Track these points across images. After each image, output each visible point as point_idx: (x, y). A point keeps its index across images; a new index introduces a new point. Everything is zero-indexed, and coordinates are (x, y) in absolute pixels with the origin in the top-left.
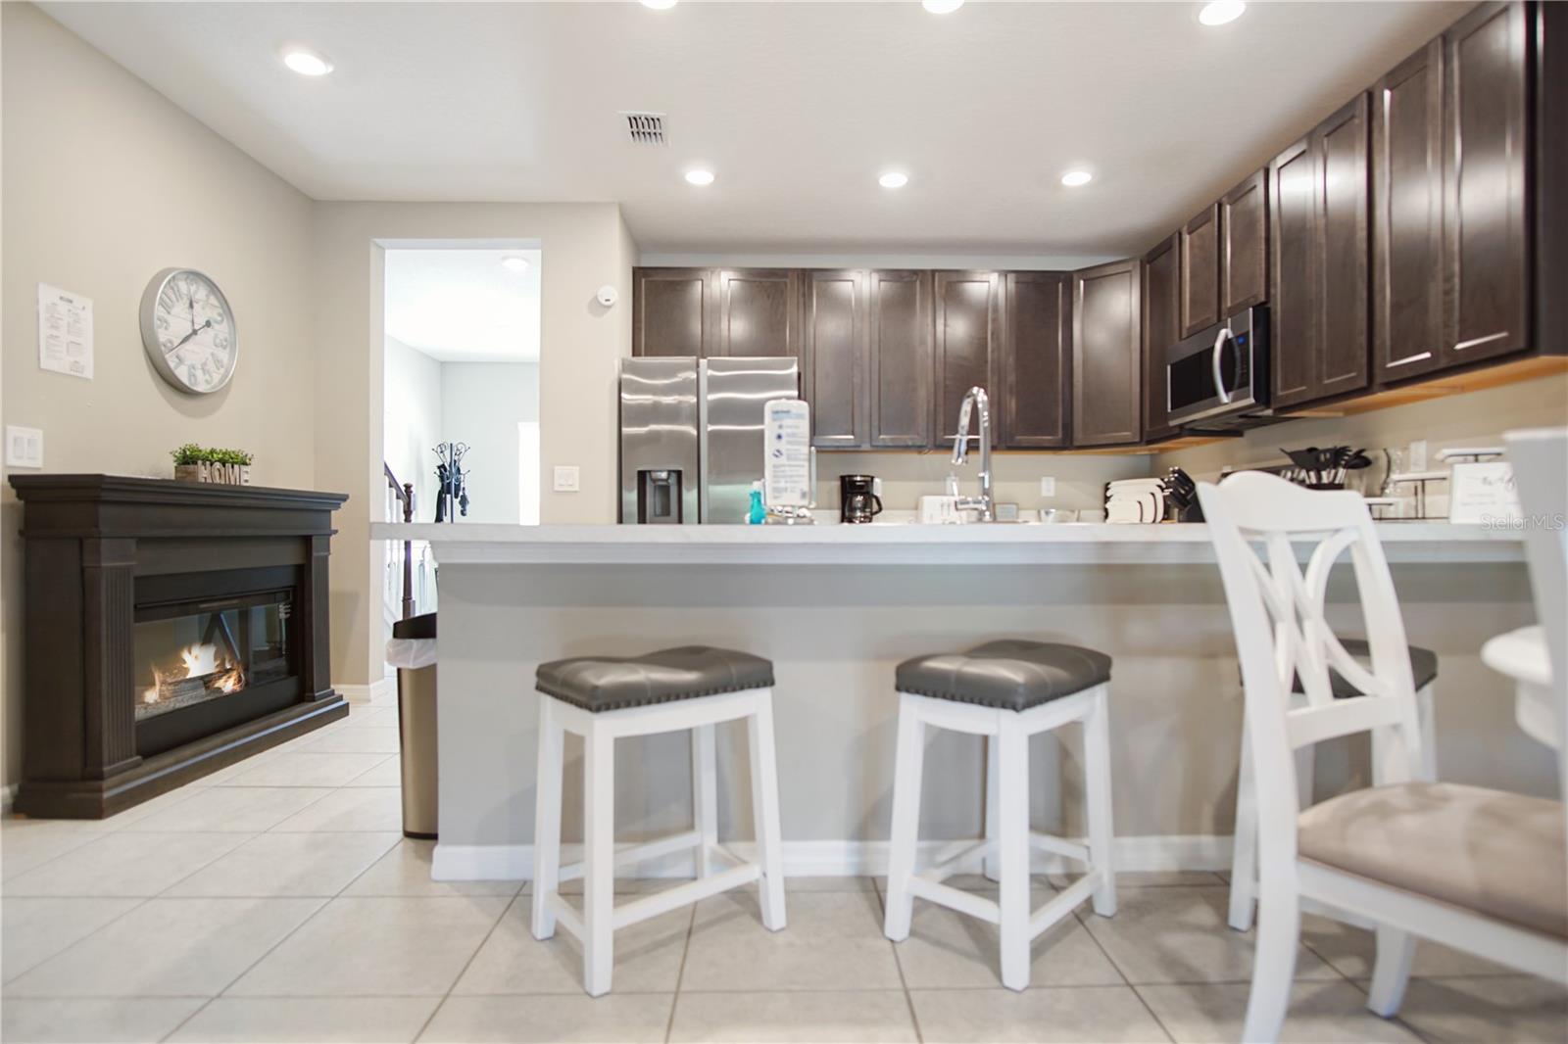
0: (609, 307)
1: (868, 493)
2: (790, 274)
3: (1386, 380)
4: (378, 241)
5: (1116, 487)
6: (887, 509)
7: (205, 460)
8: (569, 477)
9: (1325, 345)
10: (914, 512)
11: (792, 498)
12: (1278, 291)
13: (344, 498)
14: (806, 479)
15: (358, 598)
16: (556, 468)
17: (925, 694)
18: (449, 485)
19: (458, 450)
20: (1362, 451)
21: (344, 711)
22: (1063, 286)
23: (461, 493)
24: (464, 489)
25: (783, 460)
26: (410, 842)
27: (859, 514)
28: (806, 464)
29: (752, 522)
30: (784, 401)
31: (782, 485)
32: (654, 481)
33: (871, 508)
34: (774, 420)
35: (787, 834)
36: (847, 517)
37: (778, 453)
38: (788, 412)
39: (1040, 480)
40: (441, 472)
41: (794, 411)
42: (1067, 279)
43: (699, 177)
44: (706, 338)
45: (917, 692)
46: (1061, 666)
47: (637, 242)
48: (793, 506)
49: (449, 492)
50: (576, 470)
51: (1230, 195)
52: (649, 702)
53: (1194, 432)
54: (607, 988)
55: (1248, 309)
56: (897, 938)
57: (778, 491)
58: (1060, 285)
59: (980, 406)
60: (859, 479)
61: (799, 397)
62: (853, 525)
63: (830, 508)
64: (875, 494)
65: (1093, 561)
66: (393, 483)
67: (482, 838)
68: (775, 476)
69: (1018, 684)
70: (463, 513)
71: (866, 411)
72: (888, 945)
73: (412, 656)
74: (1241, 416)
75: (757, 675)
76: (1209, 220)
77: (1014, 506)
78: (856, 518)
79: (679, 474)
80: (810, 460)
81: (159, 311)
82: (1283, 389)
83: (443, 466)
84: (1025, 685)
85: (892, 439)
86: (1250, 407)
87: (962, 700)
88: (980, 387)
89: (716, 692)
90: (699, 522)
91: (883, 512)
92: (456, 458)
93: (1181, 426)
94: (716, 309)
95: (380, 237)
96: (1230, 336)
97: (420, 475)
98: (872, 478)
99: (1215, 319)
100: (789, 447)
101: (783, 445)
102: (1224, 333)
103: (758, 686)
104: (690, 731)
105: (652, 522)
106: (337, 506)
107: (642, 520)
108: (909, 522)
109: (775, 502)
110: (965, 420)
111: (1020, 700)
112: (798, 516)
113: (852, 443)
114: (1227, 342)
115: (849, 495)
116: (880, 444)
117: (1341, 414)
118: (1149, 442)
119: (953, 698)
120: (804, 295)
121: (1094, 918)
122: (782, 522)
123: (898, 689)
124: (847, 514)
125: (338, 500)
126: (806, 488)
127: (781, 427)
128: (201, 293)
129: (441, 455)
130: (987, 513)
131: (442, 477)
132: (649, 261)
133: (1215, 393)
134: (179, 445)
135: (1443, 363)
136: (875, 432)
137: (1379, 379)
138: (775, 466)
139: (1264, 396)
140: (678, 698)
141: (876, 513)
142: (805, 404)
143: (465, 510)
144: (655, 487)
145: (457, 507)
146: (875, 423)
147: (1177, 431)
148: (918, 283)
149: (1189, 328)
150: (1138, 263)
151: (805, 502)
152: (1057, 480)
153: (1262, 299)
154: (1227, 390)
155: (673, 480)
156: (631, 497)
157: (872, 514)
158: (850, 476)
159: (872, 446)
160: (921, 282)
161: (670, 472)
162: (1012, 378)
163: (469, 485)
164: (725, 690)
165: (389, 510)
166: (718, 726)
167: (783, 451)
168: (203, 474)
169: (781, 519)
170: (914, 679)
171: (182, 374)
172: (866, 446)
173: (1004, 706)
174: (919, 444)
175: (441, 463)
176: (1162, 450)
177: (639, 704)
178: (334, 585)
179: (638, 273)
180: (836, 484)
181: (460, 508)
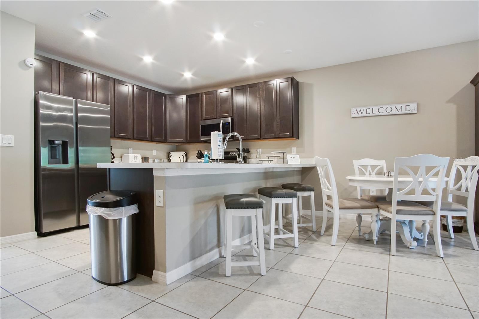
3: (264, 138)
5: (172, 154)
8: (8, 140)
9: (249, 129)
12: (236, 115)
22: (164, 98)
32: (52, 144)
39: (153, 151)
42: (165, 96)
44: (53, 87)
50: (12, 137)
76: (212, 94)
99: (215, 117)
102: (222, 121)
114: (223, 124)
135: (277, 136)
137: (262, 137)
147: (201, 141)
149: (205, 117)
150: (186, 97)
152: (157, 151)
153: (231, 116)
161: (63, 141)
167: (220, 145)
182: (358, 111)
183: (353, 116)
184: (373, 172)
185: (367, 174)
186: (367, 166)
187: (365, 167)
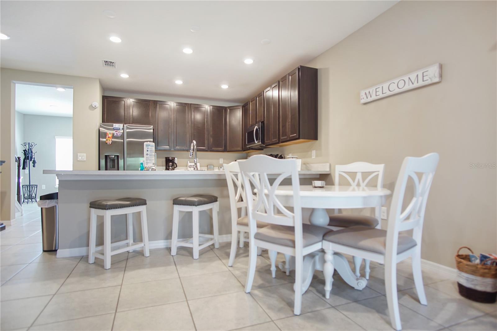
0: (96, 108)
1: (173, 162)
2: (151, 102)
3: (281, 141)
4: (14, 82)
6: (179, 166)
8: (82, 156)
9: (272, 132)
10: (186, 167)
11: (150, 165)
12: (265, 119)
14: (154, 160)
16: (78, 154)
17: (179, 205)
18: (28, 157)
19: (31, 145)
20: (282, 155)
21: (4, 228)
22: (224, 111)
23: (33, 160)
24: (34, 158)
25: (148, 156)
26: (45, 253)
27: (171, 168)
28: (154, 157)
29: (141, 170)
30: (149, 142)
31: (148, 161)
32: (110, 158)
33: (174, 166)
34: (146, 147)
35: (150, 240)
36: (167, 169)
37: (147, 154)
38: (149, 145)
39: (219, 159)
40: (25, 152)
41: (151, 145)
42: (225, 108)
43: (124, 76)
44: (125, 117)
45: (177, 204)
46: (206, 198)
47: (104, 88)
48: (151, 166)
49: (28, 159)
50: (85, 154)
51: (258, 95)
52: (119, 208)
53: (253, 149)
54: (110, 268)
55: (260, 122)
56: (174, 255)
57: (147, 163)
58: (224, 110)
59: (194, 145)
60: (170, 158)
61: (153, 142)
62: (169, 171)
63: (163, 166)
64: (175, 162)
65: (217, 178)
68: (146, 160)
69: (196, 201)
70: (34, 166)
71: (173, 140)
72: (172, 256)
73: (47, 204)
74: (260, 146)
75: (143, 202)
76: (254, 100)
77: (213, 166)
78: (170, 169)
79: (118, 156)
80: (155, 156)
82: (267, 141)
83: (26, 150)
84: (197, 201)
85: (180, 148)
86: (261, 144)
87: (186, 205)
88: (195, 140)
89: (133, 206)
90: (124, 170)
91: (177, 167)
92: (31, 147)
93: (250, 147)
94: (129, 107)
95: (15, 80)
96: (257, 128)
97: (21, 154)
98: (174, 158)
99: (255, 123)
100: (150, 153)
101: (149, 153)
102: (256, 127)
103: (143, 205)
104: (126, 214)
105: (109, 170)
107: (106, 169)
108: (185, 170)
109: (147, 165)
110: (192, 148)
111: (196, 204)
112: (152, 169)
113: (168, 149)
114: (257, 129)
115: (168, 163)
116: (177, 149)
117: (278, 147)
118: (244, 151)
119: (184, 205)
120: (155, 108)
121: (215, 249)
122: (148, 170)
123: (173, 204)
124: (167, 168)
126: (154, 162)
127: (148, 148)
129: (25, 146)
130: (196, 168)
131: (25, 154)
132: (108, 94)
133: (254, 141)
135: (288, 139)
136: (175, 145)
137: (280, 141)
138: (146, 157)
139: (263, 142)
140: (125, 207)
141: (175, 167)
142: (154, 143)
143: (35, 165)
144: (110, 160)
146: (175, 144)
147: (249, 148)
148: (187, 107)
149: (251, 125)
150: (241, 107)
151: (154, 166)
152: (224, 159)
153: (263, 120)
154: (257, 140)
155: (116, 158)
156: (103, 162)
157: (174, 168)
158: (168, 157)
159: (174, 150)
160: (188, 107)
161: (115, 156)
162: (211, 133)
163: (36, 157)
164: (136, 206)
166: (133, 213)
167: (148, 154)
169: (148, 169)
170: (177, 202)
172: (172, 149)
173: (193, 205)
174: (187, 149)
175: (24, 149)
176: (248, 152)
177: (116, 208)
179: (104, 98)
180: (164, 159)
181: (32, 164)
182: (367, 93)
183: (363, 101)
184: (363, 181)
185: (354, 185)
186: (356, 172)
187: (353, 175)
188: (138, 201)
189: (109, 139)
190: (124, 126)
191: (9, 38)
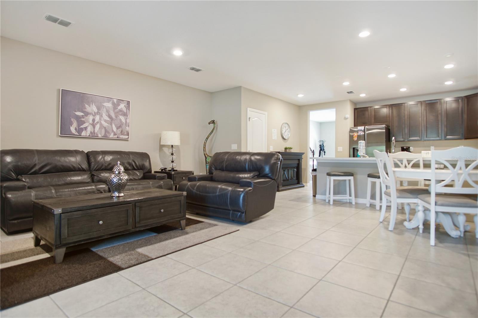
0: (347, 118)
2: (387, 106)
4: (309, 111)
7: (288, 149)
8: (340, 149)
11: (362, 154)
13: (304, 153)
15: (306, 169)
16: (337, 147)
18: (322, 149)
19: (323, 141)
21: (304, 186)
22: (461, 101)
23: (324, 151)
28: (364, 149)
43: (363, 95)
44: (369, 120)
49: (322, 150)
50: (342, 147)
57: (360, 153)
60: (405, 147)
64: (410, 151)
66: (311, 150)
67: (322, 194)
68: (360, 151)
70: (324, 155)
73: (314, 174)
75: (352, 175)
81: (282, 129)
92: (323, 143)
97: (316, 147)
98: (409, 147)
100: (362, 147)
106: (303, 154)
107: (354, 156)
113: (402, 140)
116: (410, 140)
123: (368, 177)
125: (303, 153)
127: (360, 145)
128: (286, 125)
131: (320, 147)
132: (356, 107)
134: (285, 147)
142: (364, 141)
145: (323, 154)
156: (352, 152)
159: (408, 140)
163: (326, 149)
165: (311, 155)
168: (288, 151)
170: (370, 176)
171: (285, 137)
172: (406, 140)
174: (419, 139)
175: (320, 144)
178: (303, 167)
179: (355, 109)
181: (324, 154)
188: (348, 174)
189: (355, 137)
190: (365, 128)
191: (303, 95)
